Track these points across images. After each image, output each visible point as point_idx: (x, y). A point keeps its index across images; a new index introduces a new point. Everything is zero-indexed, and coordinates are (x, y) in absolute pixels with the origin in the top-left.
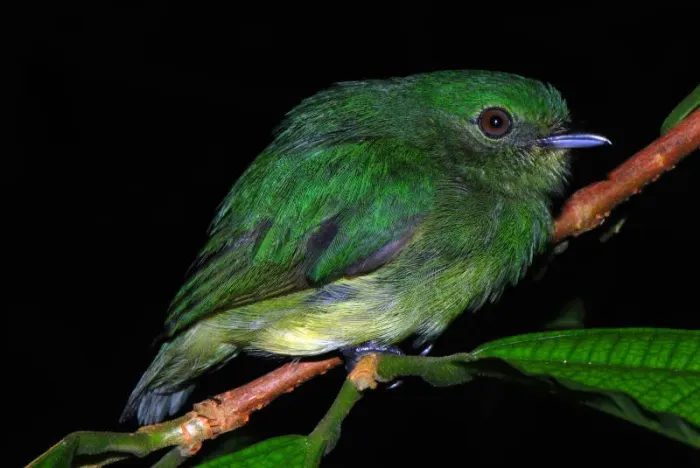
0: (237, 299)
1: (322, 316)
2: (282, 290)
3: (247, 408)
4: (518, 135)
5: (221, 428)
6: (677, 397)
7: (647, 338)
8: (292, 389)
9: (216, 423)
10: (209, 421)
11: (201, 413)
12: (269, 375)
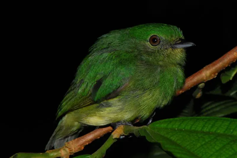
0: (75, 107)
1: (101, 112)
2: (87, 104)
3: (83, 144)
4: (162, 44)
5: (73, 151)
6: (203, 143)
7: (206, 121)
8: (99, 137)
9: (71, 149)
10: (69, 149)
11: (66, 146)
12: (91, 132)
